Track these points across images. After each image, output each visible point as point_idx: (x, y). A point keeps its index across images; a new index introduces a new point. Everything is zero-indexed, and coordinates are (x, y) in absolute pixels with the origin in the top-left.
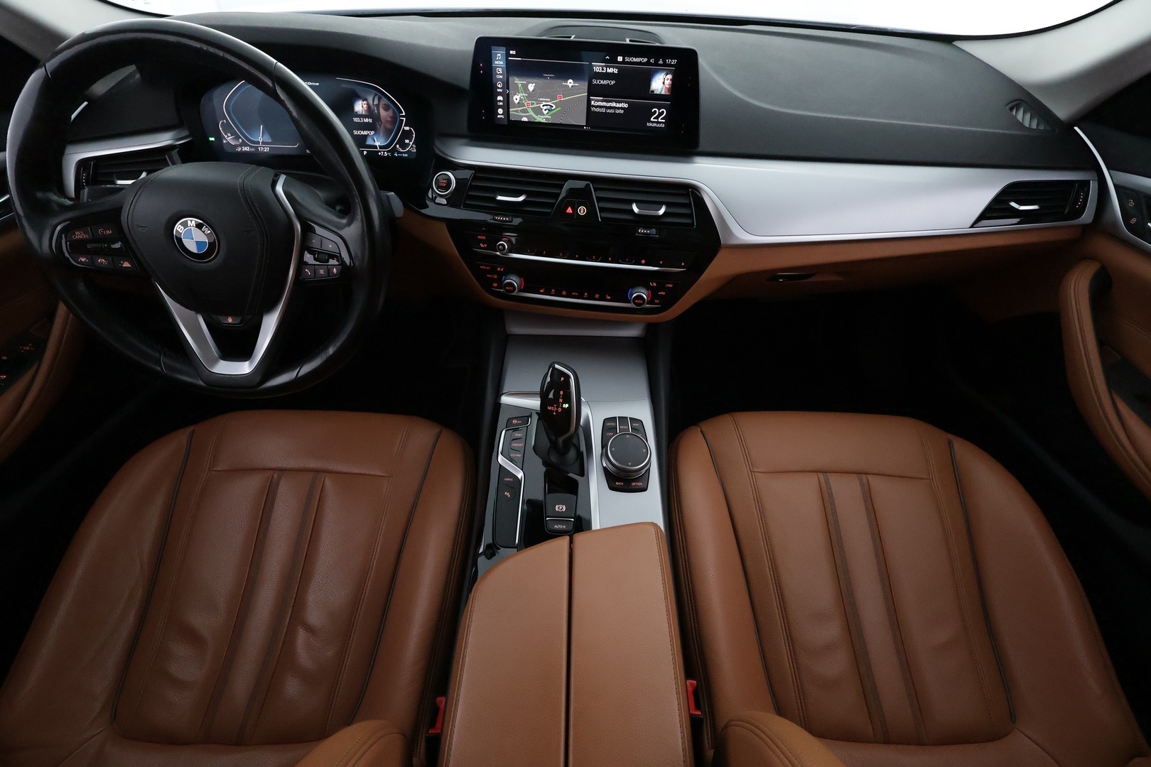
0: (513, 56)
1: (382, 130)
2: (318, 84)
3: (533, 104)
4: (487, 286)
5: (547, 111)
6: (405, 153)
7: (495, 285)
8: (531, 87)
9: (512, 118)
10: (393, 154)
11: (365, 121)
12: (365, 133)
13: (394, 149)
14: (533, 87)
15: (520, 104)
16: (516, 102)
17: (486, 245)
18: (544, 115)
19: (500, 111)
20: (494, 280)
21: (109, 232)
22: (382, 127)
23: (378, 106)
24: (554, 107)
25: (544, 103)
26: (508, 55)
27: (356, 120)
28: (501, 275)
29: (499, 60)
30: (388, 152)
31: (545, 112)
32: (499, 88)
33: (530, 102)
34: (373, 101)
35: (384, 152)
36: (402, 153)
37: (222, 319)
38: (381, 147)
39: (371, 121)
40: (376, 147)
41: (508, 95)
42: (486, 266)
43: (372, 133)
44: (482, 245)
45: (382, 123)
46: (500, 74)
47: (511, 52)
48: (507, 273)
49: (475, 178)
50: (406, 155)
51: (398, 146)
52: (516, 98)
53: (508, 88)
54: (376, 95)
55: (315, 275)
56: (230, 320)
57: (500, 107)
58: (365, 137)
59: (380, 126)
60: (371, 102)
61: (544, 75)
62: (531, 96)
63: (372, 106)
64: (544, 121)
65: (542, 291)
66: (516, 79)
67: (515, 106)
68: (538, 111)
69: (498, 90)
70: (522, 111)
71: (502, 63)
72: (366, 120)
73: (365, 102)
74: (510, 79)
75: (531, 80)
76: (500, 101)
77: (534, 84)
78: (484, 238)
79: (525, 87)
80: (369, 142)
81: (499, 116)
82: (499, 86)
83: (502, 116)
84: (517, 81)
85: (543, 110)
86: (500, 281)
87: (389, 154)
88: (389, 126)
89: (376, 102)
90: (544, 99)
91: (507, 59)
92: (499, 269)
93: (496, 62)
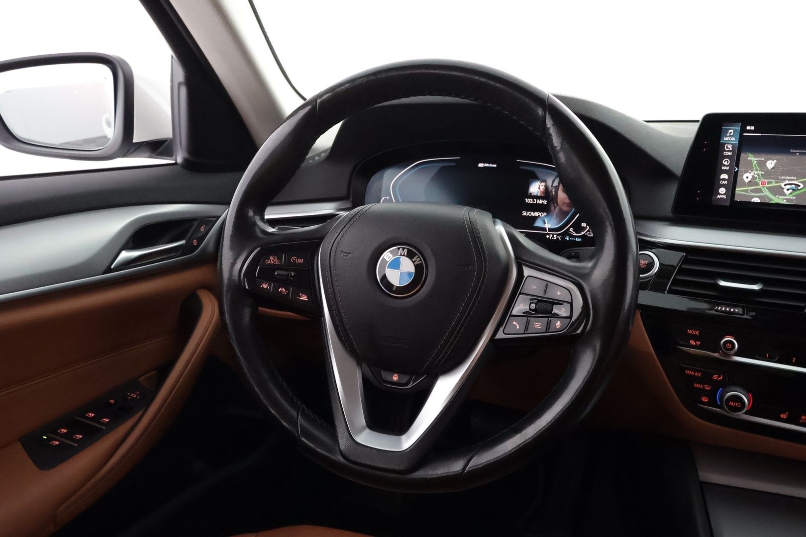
0: (750, 131)
1: (556, 211)
2: (495, 166)
3: (769, 183)
4: (691, 399)
5: (790, 191)
6: (578, 237)
7: (705, 400)
8: (770, 164)
9: (737, 199)
10: (563, 238)
11: (538, 202)
12: (536, 214)
13: (567, 233)
14: (773, 165)
15: (752, 183)
16: (747, 181)
17: (698, 343)
18: (784, 195)
19: (722, 190)
20: (703, 392)
21: (301, 261)
22: (557, 209)
23: (557, 188)
24: (802, 186)
25: (787, 182)
26: (743, 130)
27: (529, 201)
28: (716, 385)
29: (730, 138)
30: (558, 235)
31: (787, 193)
32: (725, 165)
33: (766, 181)
34: (553, 182)
35: (553, 235)
36: (575, 237)
37: (385, 375)
38: (550, 230)
39: (545, 202)
40: (544, 229)
41: (736, 173)
42: (695, 371)
43: (544, 214)
44: (692, 342)
45: (557, 205)
46: (729, 151)
47: (748, 128)
48: (727, 384)
49: (685, 261)
50: (580, 240)
51: (571, 230)
52: (747, 177)
53: (737, 165)
54: (556, 177)
55: (526, 329)
56: (395, 378)
57: (723, 186)
58: (535, 218)
59: (555, 207)
60: (549, 183)
61: (792, 151)
62: (768, 174)
63: (550, 188)
64: (785, 202)
65: (783, 416)
66: (750, 155)
67: (744, 184)
68: (779, 191)
69: (723, 168)
70: (752, 191)
71: (734, 139)
72: (540, 202)
73: (543, 184)
74: (743, 156)
75: (771, 156)
76: (724, 179)
77: (775, 161)
78: (697, 333)
79: (762, 165)
80: (538, 224)
81: (719, 197)
82: (726, 163)
83: (725, 197)
84: (752, 158)
85: (785, 190)
86: (712, 395)
87: (559, 237)
88: (565, 208)
89: (556, 184)
90: (787, 178)
91: (741, 136)
92: (715, 377)
93: (727, 139)
